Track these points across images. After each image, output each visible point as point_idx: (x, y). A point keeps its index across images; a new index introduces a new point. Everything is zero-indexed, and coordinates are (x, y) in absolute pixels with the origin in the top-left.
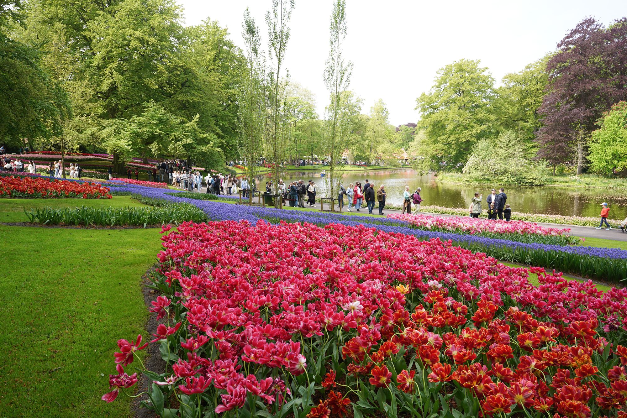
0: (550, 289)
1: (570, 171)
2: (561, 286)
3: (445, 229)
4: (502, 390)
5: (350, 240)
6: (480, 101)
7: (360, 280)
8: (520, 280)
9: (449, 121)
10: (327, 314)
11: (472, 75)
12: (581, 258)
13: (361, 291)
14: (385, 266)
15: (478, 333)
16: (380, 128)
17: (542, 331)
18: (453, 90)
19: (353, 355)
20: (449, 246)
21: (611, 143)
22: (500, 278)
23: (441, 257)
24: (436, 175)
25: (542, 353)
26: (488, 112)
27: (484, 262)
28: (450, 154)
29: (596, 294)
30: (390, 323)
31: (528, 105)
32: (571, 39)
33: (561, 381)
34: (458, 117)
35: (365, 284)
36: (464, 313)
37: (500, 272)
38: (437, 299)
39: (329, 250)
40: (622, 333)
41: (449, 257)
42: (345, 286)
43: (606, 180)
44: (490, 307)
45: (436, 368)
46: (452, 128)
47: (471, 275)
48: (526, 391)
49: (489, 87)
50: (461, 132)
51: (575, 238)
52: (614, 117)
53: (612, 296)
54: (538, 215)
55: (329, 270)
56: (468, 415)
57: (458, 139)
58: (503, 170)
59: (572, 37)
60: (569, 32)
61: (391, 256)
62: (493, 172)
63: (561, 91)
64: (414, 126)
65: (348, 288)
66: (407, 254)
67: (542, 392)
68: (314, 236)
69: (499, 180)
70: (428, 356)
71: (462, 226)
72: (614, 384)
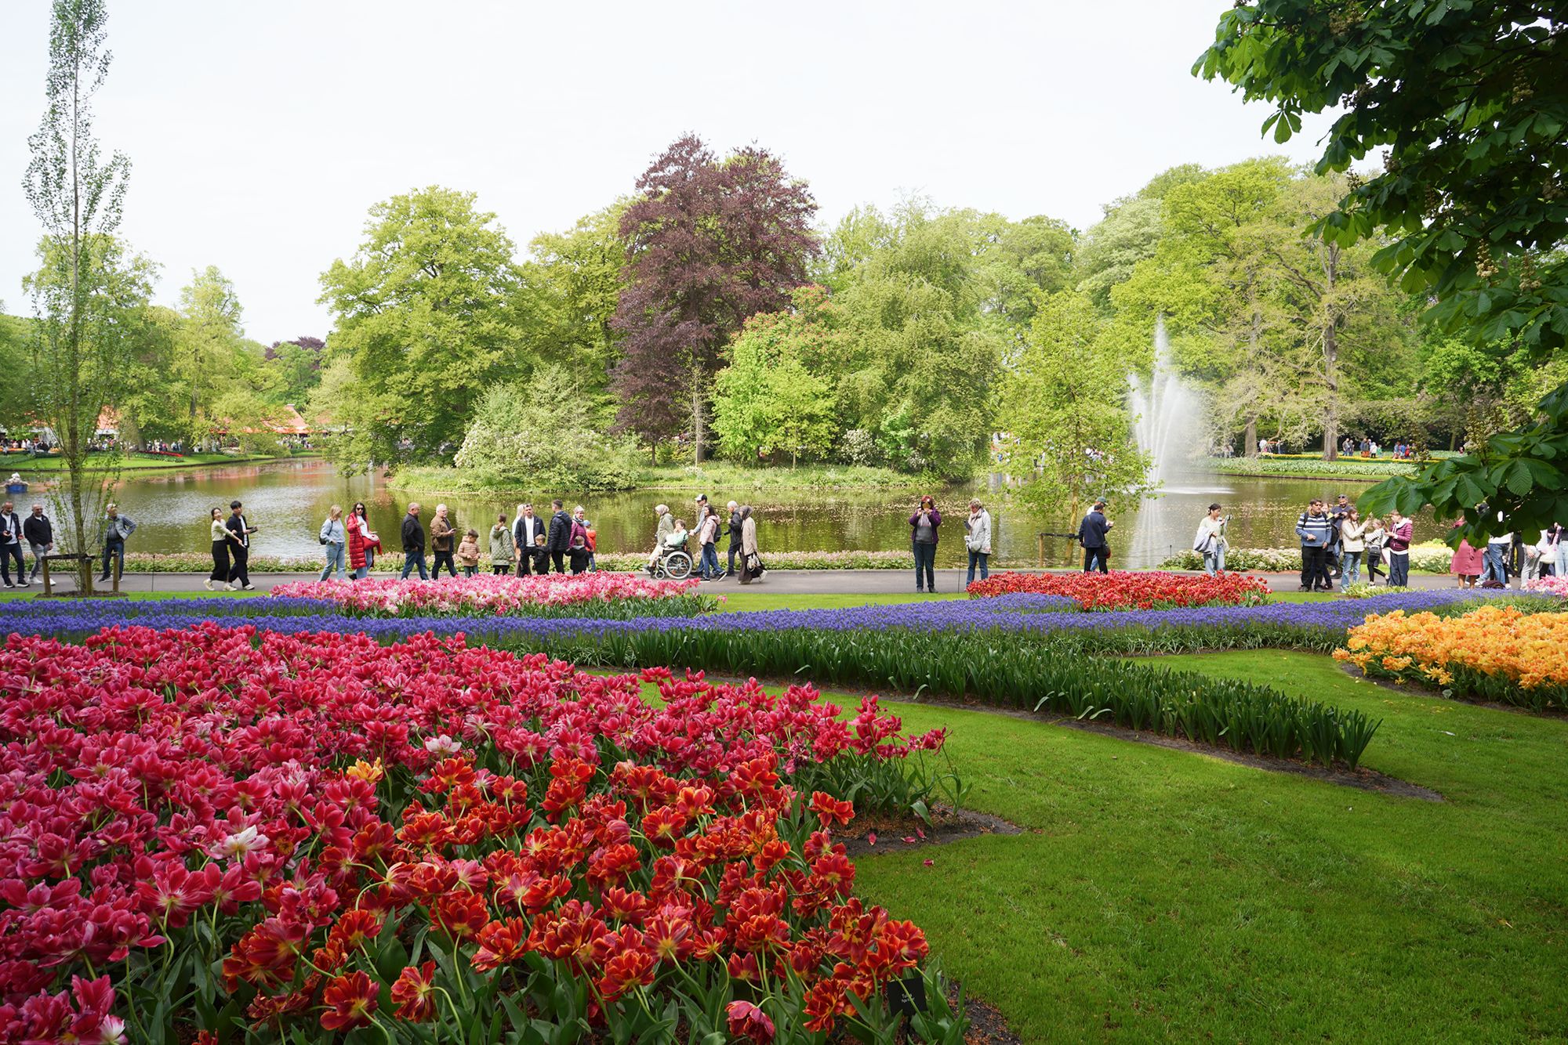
0: (686, 709)
1: (683, 456)
2: (705, 700)
3: (433, 610)
4: (630, 942)
5: (182, 669)
6: (483, 292)
7: (239, 772)
8: (626, 700)
9: (412, 338)
10: (167, 882)
11: (460, 228)
12: (729, 637)
13: (250, 800)
14: (307, 721)
15: (563, 833)
16: (218, 350)
17: (688, 796)
18: (417, 260)
19: (258, 974)
20: (459, 647)
21: (750, 397)
22: (585, 705)
23: (445, 678)
24: (387, 475)
25: (694, 843)
26: (503, 320)
27: (544, 674)
28: (420, 419)
29: (765, 704)
30: (347, 863)
31: (589, 309)
32: (661, 174)
33: (734, 888)
34: (435, 329)
35: (256, 779)
36: (518, 799)
37: (584, 692)
38: (457, 779)
39: (123, 706)
40: (813, 770)
41: (464, 676)
42: (204, 794)
43: (747, 473)
44: (580, 771)
45: (488, 935)
46: (420, 356)
47: (523, 709)
48: (678, 926)
49: (503, 261)
50: (444, 367)
51: (710, 597)
52: (749, 343)
53: (792, 701)
54: (632, 555)
55: (140, 762)
56: (568, 1020)
57: (437, 382)
58: (549, 458)
59: (662, 170)
60: (657, 159)
61: (316, 694)
62: (527, 461)
63: (653, 283)
64: (317, 345)
65: (211, 797)
66: (355, 683)
67: (703, 922)
68: (55, 674)
69: (542, 481)
70: (460, 917)
71: (474, 596)
72: (817, 865)
